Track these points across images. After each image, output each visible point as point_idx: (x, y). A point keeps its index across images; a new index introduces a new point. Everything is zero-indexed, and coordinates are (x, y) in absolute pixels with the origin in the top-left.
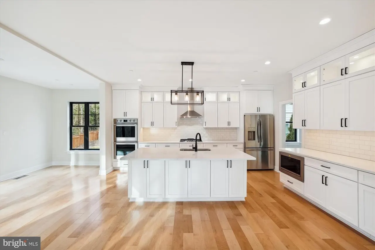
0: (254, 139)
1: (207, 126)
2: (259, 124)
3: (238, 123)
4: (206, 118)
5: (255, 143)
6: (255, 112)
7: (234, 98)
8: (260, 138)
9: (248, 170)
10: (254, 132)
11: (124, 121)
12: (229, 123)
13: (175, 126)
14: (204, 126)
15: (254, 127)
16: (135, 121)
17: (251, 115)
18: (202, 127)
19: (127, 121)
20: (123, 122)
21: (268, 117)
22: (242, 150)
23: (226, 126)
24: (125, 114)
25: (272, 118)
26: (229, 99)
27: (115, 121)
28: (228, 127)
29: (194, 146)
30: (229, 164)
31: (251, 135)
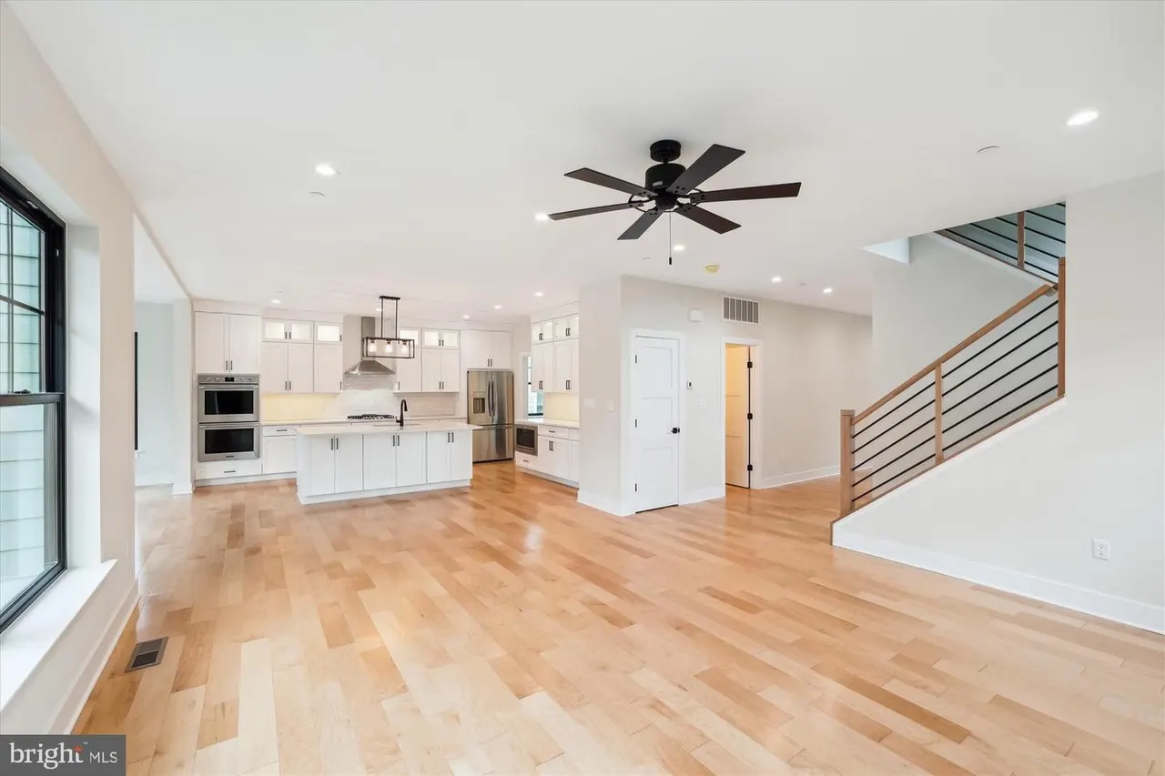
0: (484, 411)
1: (402, 390)
2: (491, 386)
3: (457, 384)
4: (399, 376)
5: (484, 417)
6: (484, 366)
7: (451, 339)
8: (492, 408)
9: (474, 463)
10: (483, 399)
11: (227, 379)
13: (337, 389)
14: (397, 391)
15: (482, 391)
16: (254, 379)
17: (479, 372)
18: (390, 391)
19: (233, 381)
20: (222, 381)
21: (505, 375)
22: (465, 420)
23: (436, 390)
24: (229, 365)
25: (511, 376)
26: (441, 342)
27: (202, 380)
28: (440, 391)
29: (399, 419)
30: (451, 437)
31: (479, 405)
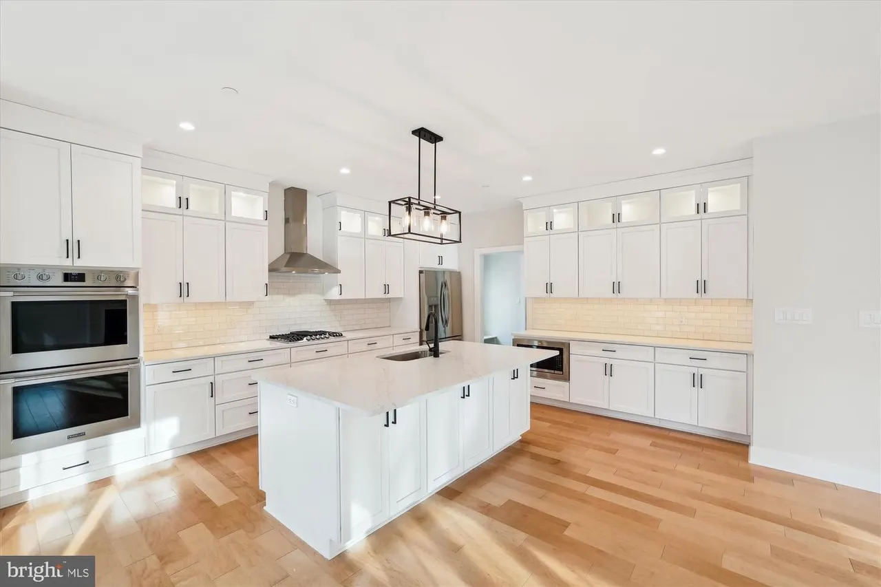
6: (435, 264)
10: (436, 307)
11: (67, 277)
12: (387, 288)
16: (128, 279)
19: (83, 280)
20: (58, 280)
23: (381, 295)
24: (72, 247)
25: (457, 276)
28: (385, 296)
